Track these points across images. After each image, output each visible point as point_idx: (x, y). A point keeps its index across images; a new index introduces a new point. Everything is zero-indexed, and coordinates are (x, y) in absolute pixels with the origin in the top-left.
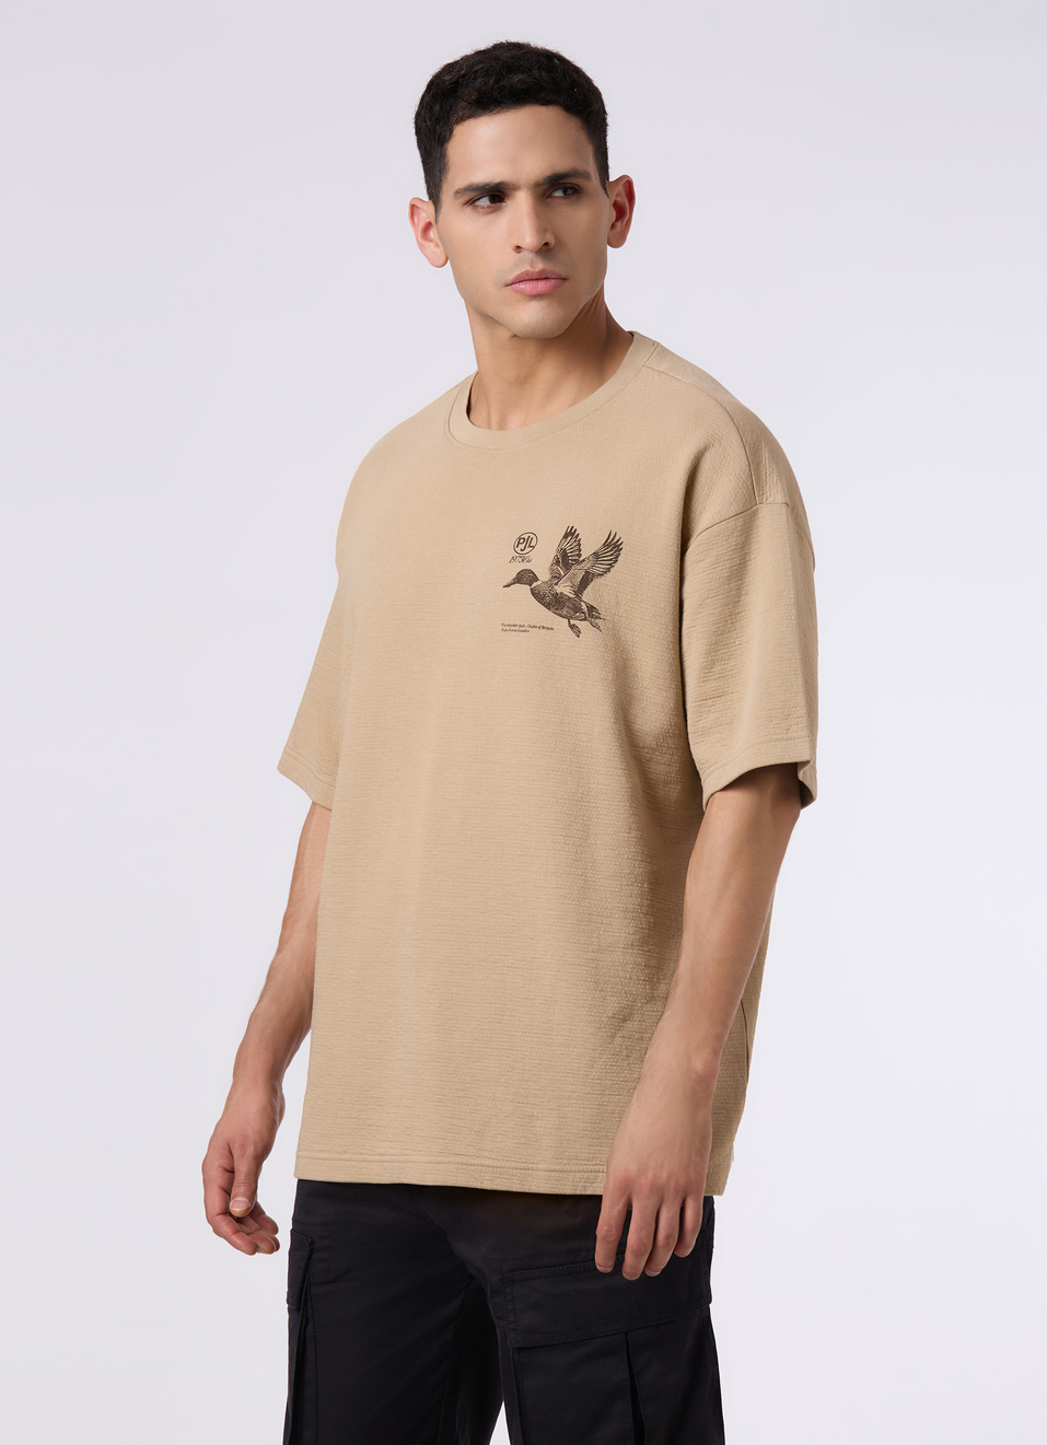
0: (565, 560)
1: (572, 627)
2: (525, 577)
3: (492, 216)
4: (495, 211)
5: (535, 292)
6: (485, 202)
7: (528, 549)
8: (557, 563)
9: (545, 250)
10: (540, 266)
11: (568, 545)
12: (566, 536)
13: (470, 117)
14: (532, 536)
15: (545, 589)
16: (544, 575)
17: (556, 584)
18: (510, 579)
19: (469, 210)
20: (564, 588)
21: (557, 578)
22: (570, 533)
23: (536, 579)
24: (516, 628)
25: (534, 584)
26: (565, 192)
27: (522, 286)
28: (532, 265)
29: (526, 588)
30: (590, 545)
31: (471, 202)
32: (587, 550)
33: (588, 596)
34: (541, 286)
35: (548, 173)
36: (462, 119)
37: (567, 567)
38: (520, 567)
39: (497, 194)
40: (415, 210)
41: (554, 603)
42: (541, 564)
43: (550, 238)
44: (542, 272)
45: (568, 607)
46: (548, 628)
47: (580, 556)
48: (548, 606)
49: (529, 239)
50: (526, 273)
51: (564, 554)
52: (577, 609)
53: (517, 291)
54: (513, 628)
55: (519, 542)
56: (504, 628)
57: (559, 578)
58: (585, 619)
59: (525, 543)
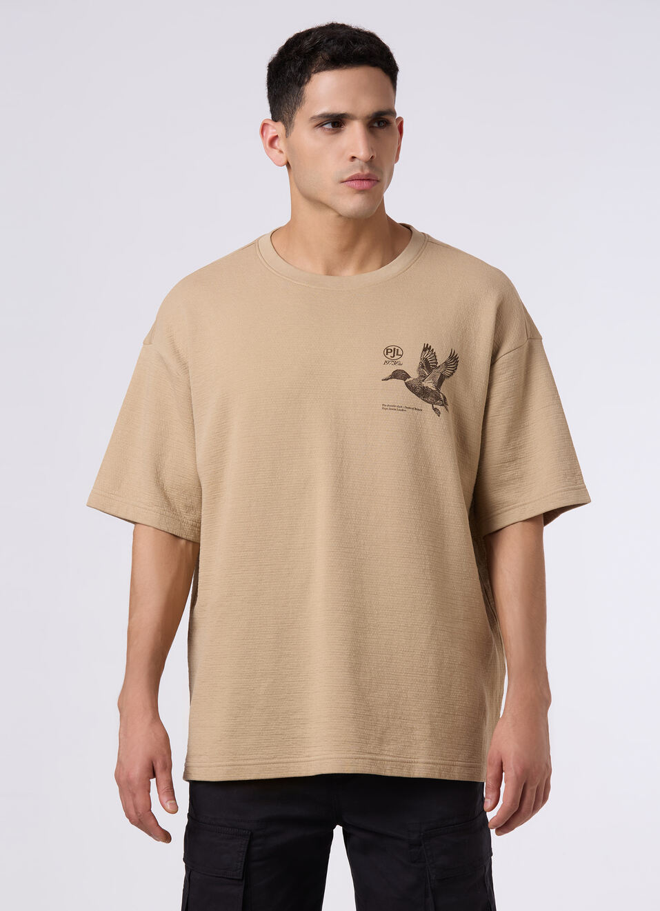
0: (427, 365)
1: (435, 409)
2: (398, 375)
3: (334, 136)
4: (338, 132)
5: (361, 188)
6: (328, 126)
7: (396, 357)
8: (423, 367)
9: (370, 162)
10: (367, 171)
11: (427, 355)
12: (425, 350)
13: (324, 70)
14: (397, 348)
15: (416, 384)
16: (414, 374)
17: (423, 381)
18: (387, 375)
19: (319, 130)
20: (429, 384)
21: (423, 376)
22: (427, 348)
23: (409, 377)
24: (396, 408)
25: (408, 380)
26: (379, 124)
27: (353, 183)
28: (362, 170)
29: (402, 383)
30: (442, 358)
31: (321, 125)
32: (440, 361)
33: (443, 390)
34: (365, 184)
35: (376, 110)
36: (319, 71)
37: (430, 370)
38: (391, 369)
39: (337, 122)
40: (266, 127)
41: (423, 393)
42: (411, 365)
43: (374, 154)
44: (369, 175)
45: (432, 396)
46: (418, 410)
47: (437, 363)
48: (418, 395)
49: (362, 152)
50: (358, 175)
51: (426, 360)
52: (438, 398)
53: (349, 186)
54: (393, 408)
55: (387, 351)
56: (385, 407)
57: (425, 377)
58: (443, 405)
59: (393, 352)
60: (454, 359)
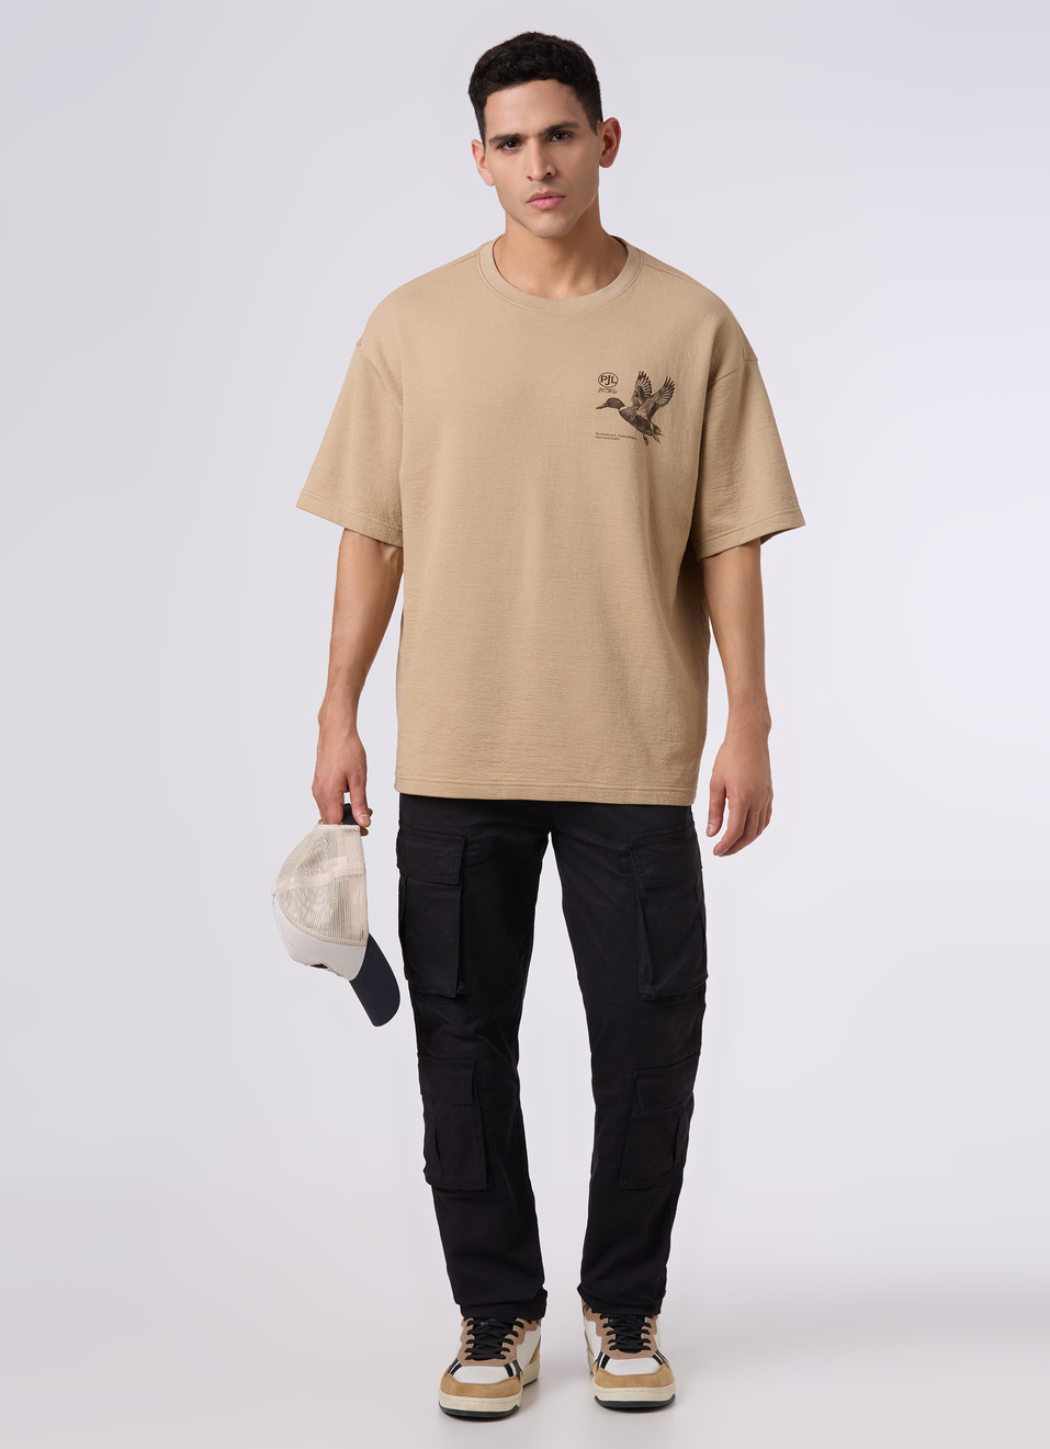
0: (642, 394)
1: (645, 439)
2: (613, 403)
3: (514, 156)
4: (514, 152)
5: (544, 207)
6: (508, 147)
7: (611, 385)
8: (637, 395)
9: (547, 178)
10: (545, 189)
11: (642, 383)
12: (640, 378)
14: (611, 375)
15: (630, 412)
16: (628, 403)
17: (637, 410)
18: (601, 404)
19: (499, 151)
20: (642, 413)
21: (637, 405)
22: (642, 376)
23: (623, 406)
24: (609, 436)
25: (622, 409)
26: (559, 138)
27: (535, 203)
28: (540, 188)
29: (616, 411)
30: (656, 386)
31: (500, 147)
32: (655, 389)
33: (655, 419)
34: (548, 203)
35: (547, 126)
37: (644, 399)
38: (606, 396)
39: (513, 142)
41: (636, 422)
42: (626, 394)
43: (549, 169)
44: (547, 193)
45: (644, 426)
46: (633, 438)
47: (650, 391)
48: (632, 424)
49: (536, 172)
50: (537, 194)
51: (641, 389)
52: (648, 427)
53: (536, 207)
54: (607, 436)
55: (602, 378)
56: (598, 435)
57: (639, 405)
58: (651, 435)
59: (607, 380)
60: (669, 387)
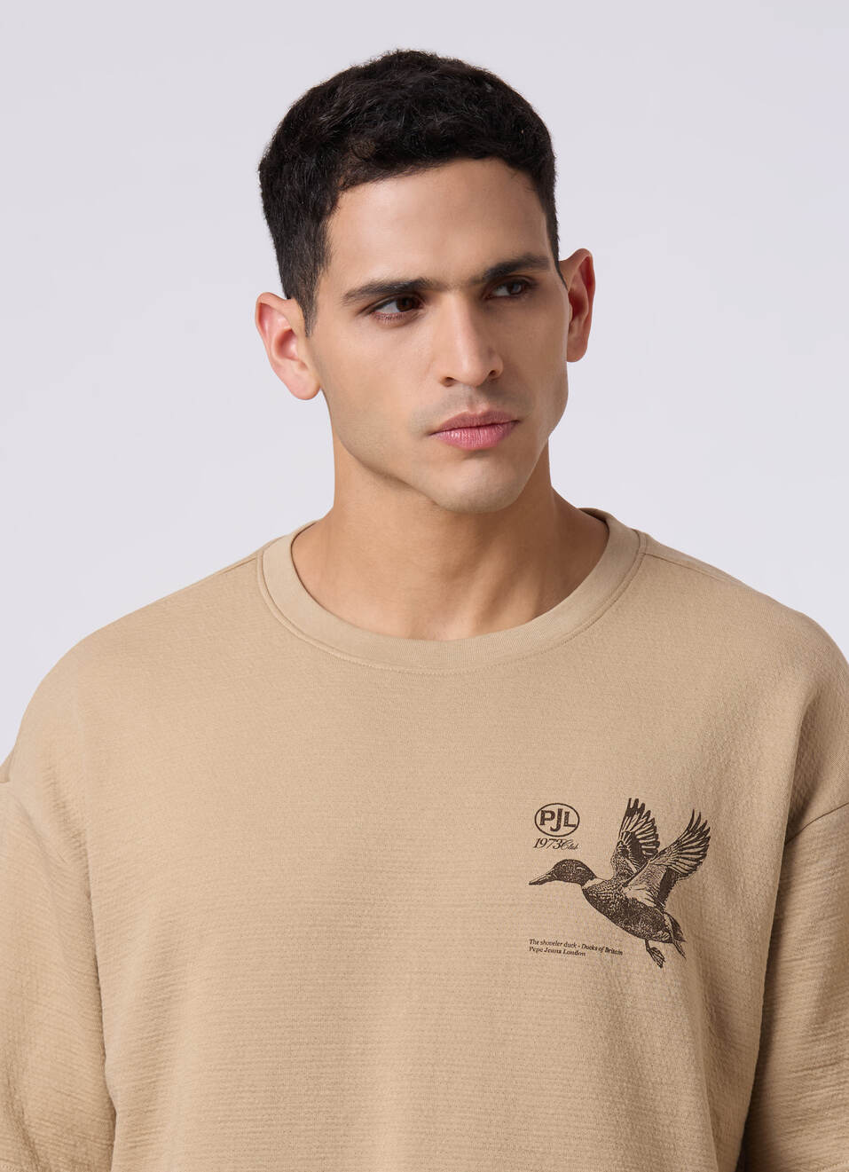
0: (635, 848)
1: (652, 951)
2: (568, 871)
3: (404, 331)
4: (408, 322)
5: (474, 446)
6: (391, 310)
7: (564, 830)
8: (624, 853)
9: (491, 384)
10: (482, 407)
11: (634, 825)
12: (630, 813)
13: (365, 180)
14: (565, 809)
15: (608, 892)
16: (604, 870)
17: (625, 885)
18: (541, 875)
19: (367, 321)
20: (638, 893)
21: (625, 876)
22: (634, 810)
23: (592, 876)
24: (559, 948)
25: (589, 884)
26: (511, 290)
27: (456, 434)
28: (471, 404)
29: (575, 890)
30: (668, 834)
31: (371, 310)
32: (667, 837)
33: (670, 905)
34: (484, 436)
36: (353, 183)
37: (641, 860)
38: (551, 858)
39: (404, 298)
40: (266, 313)
41: (623, 914)
42: (597, 848)
43: (499, 366)
44: (486, 415)
45: (646, 921)
46: (614, 952)
47: (657, 844)
48: (613, 918)
49: (466, 365)
50: (462, 417)
51: (633, 838)
52: (658, 925)
53: (446, 443)
54: (554, 947)
55: (543, 815)
56: (535, 946)
57: (630, 876)
58: (669, 941)
59: (555, 819)
60: (698, 835)
